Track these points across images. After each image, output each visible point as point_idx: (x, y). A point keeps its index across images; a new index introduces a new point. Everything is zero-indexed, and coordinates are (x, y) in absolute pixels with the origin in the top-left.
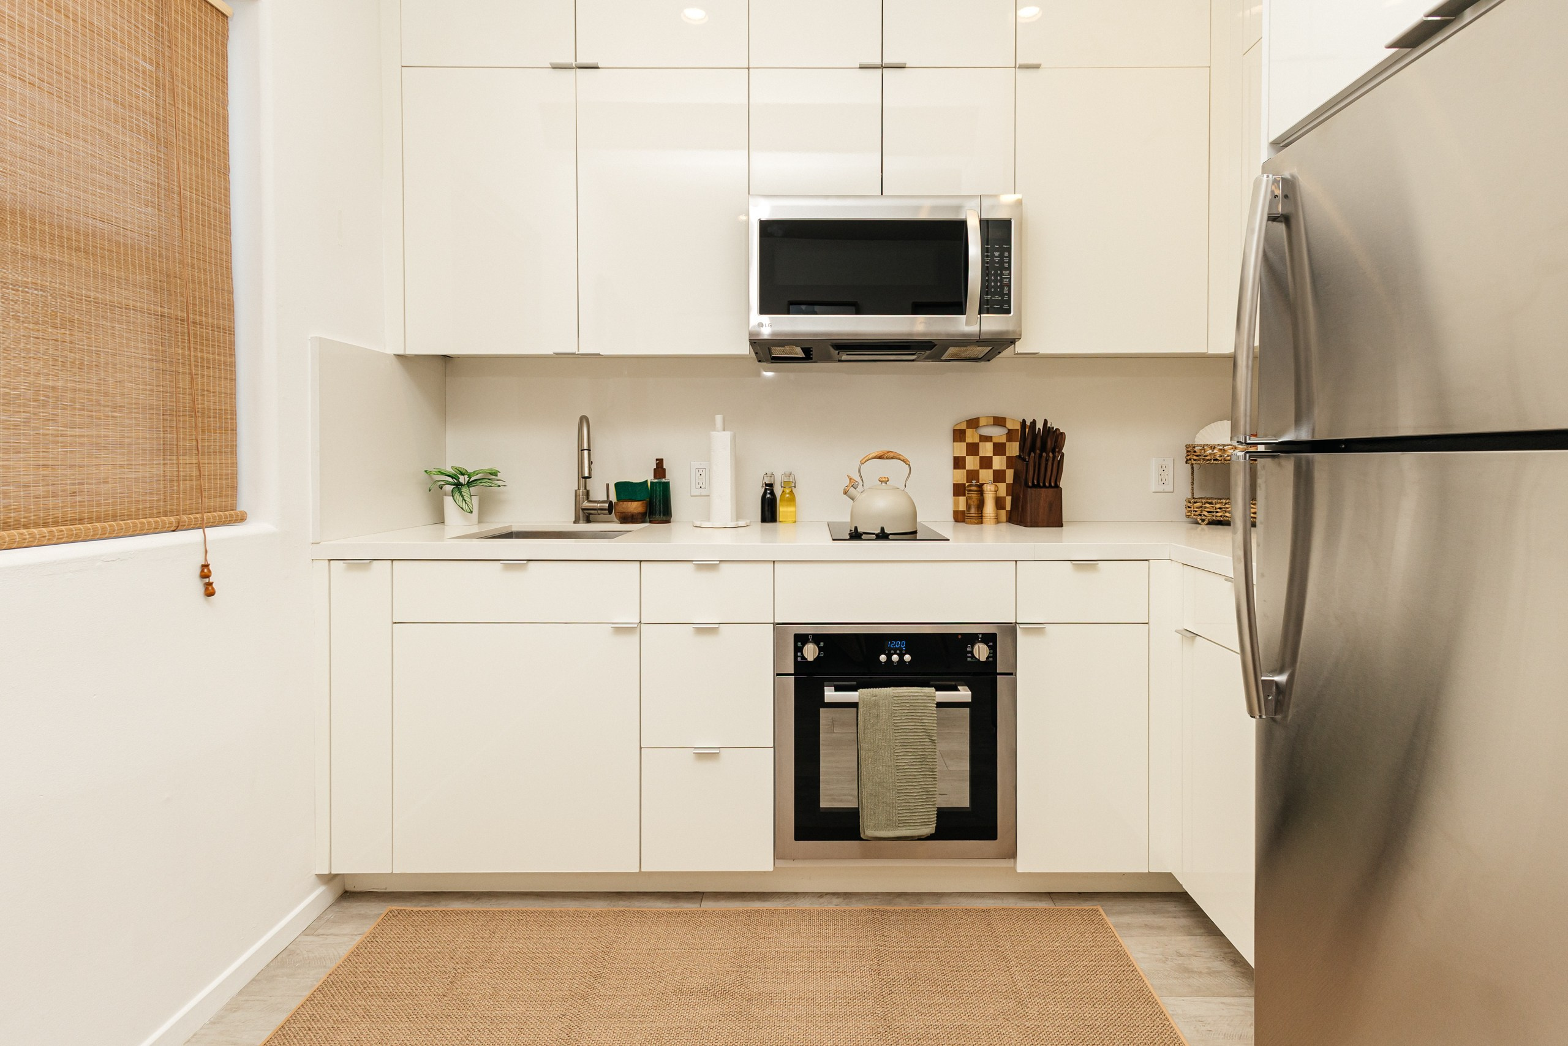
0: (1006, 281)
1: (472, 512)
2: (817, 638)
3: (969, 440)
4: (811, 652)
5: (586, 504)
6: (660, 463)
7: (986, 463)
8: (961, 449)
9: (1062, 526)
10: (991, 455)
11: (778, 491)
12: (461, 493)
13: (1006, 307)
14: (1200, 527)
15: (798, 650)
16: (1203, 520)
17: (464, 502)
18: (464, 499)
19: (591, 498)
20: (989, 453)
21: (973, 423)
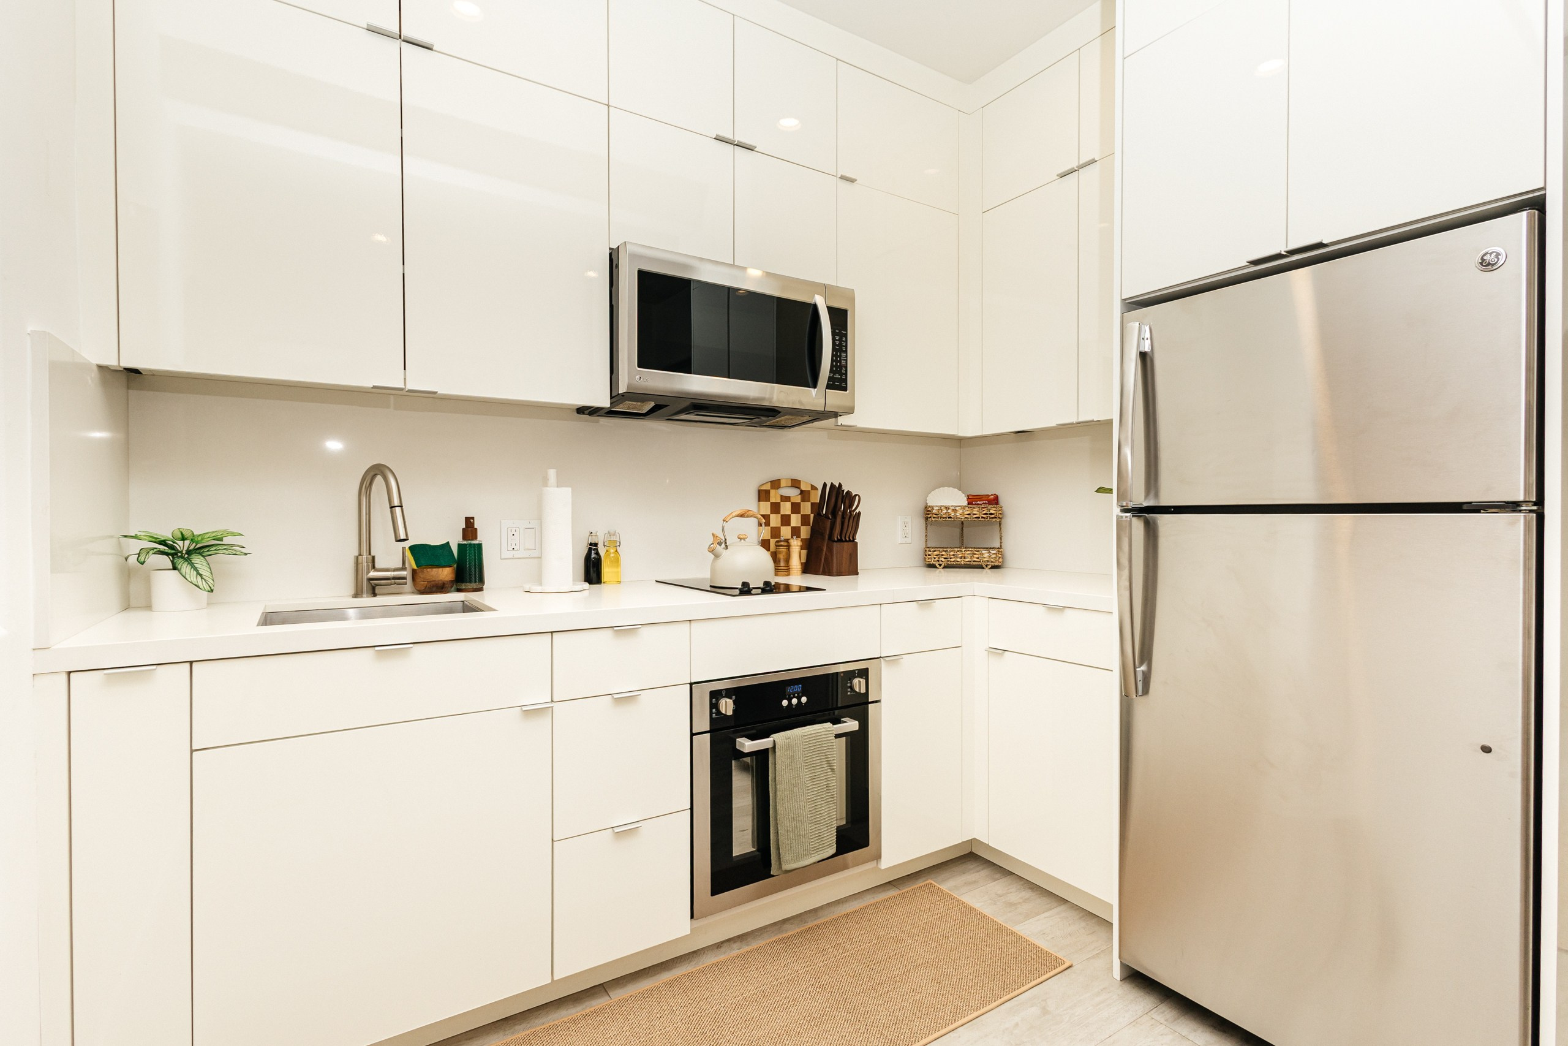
0: (843, 362)
1: (212, 591)
2: (728, 693)
3: (773, 500)
4: (727, 706)
5: (373, 574)
6: (469, 522)
7: (786, 520)
8: (765, 508)
9: (857, 574)
10: (790, 513)
11: (602, 551)
12: (192, 565)
13: (844, 385)
14: (938, 570)
15: (714, 706)
16: (940, 565)
17: (199, 577)
18: (198, 573)
19: (377, 566)
20: (788, 512)
21: (776, 484)
